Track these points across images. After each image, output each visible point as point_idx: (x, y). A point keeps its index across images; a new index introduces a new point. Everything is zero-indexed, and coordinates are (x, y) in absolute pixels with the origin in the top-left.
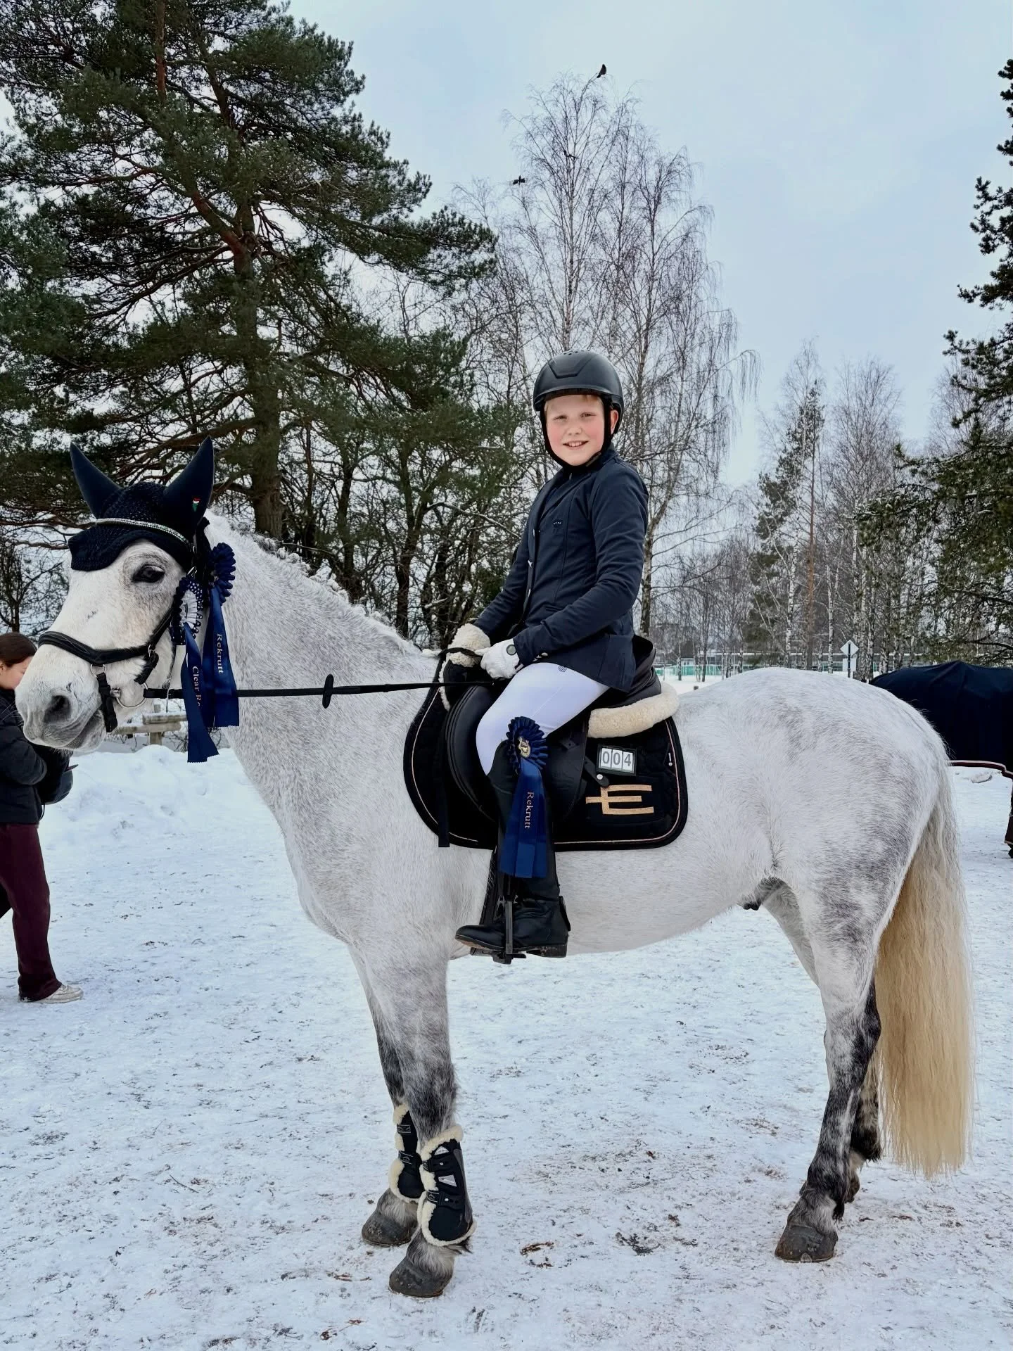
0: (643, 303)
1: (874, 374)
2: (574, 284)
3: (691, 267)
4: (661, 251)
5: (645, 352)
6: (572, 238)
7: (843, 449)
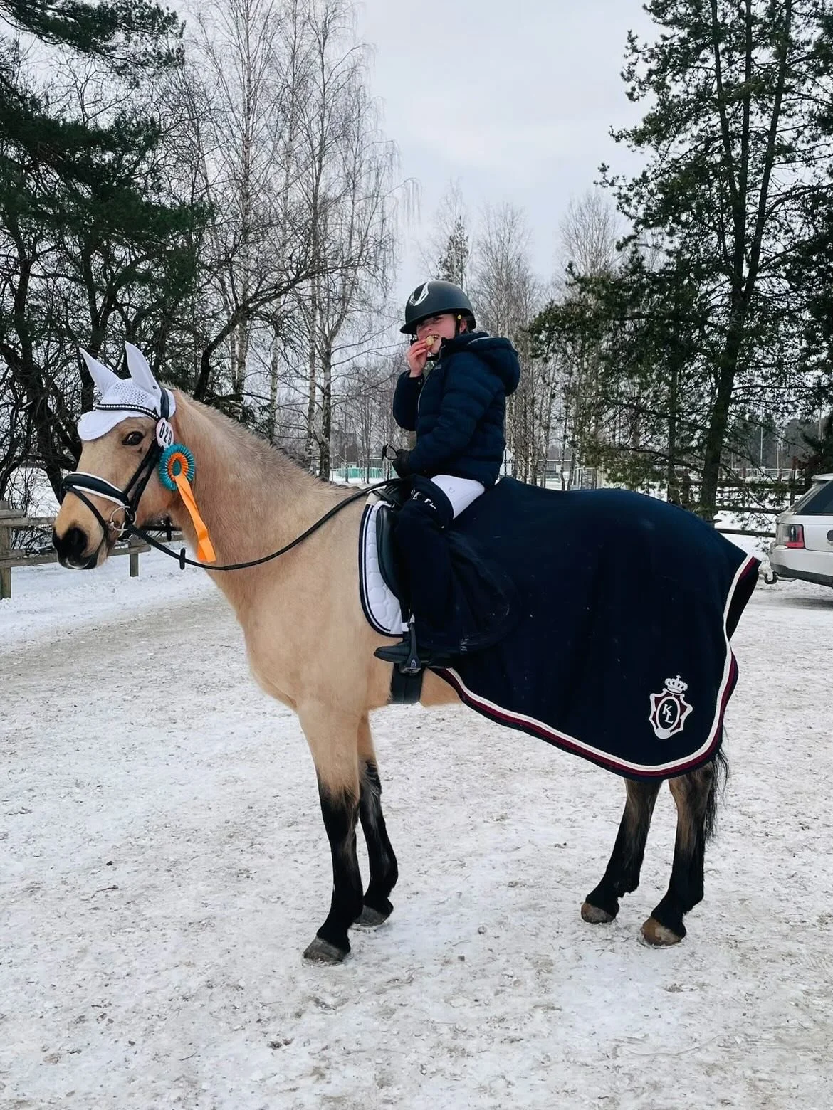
0: (315, 128)
1: (509, 216)
2: (252, 102)
3: (358, 101)
4: (331, 81)
5: (319, 174)
6: (248, 58)
7: (485, 279)
